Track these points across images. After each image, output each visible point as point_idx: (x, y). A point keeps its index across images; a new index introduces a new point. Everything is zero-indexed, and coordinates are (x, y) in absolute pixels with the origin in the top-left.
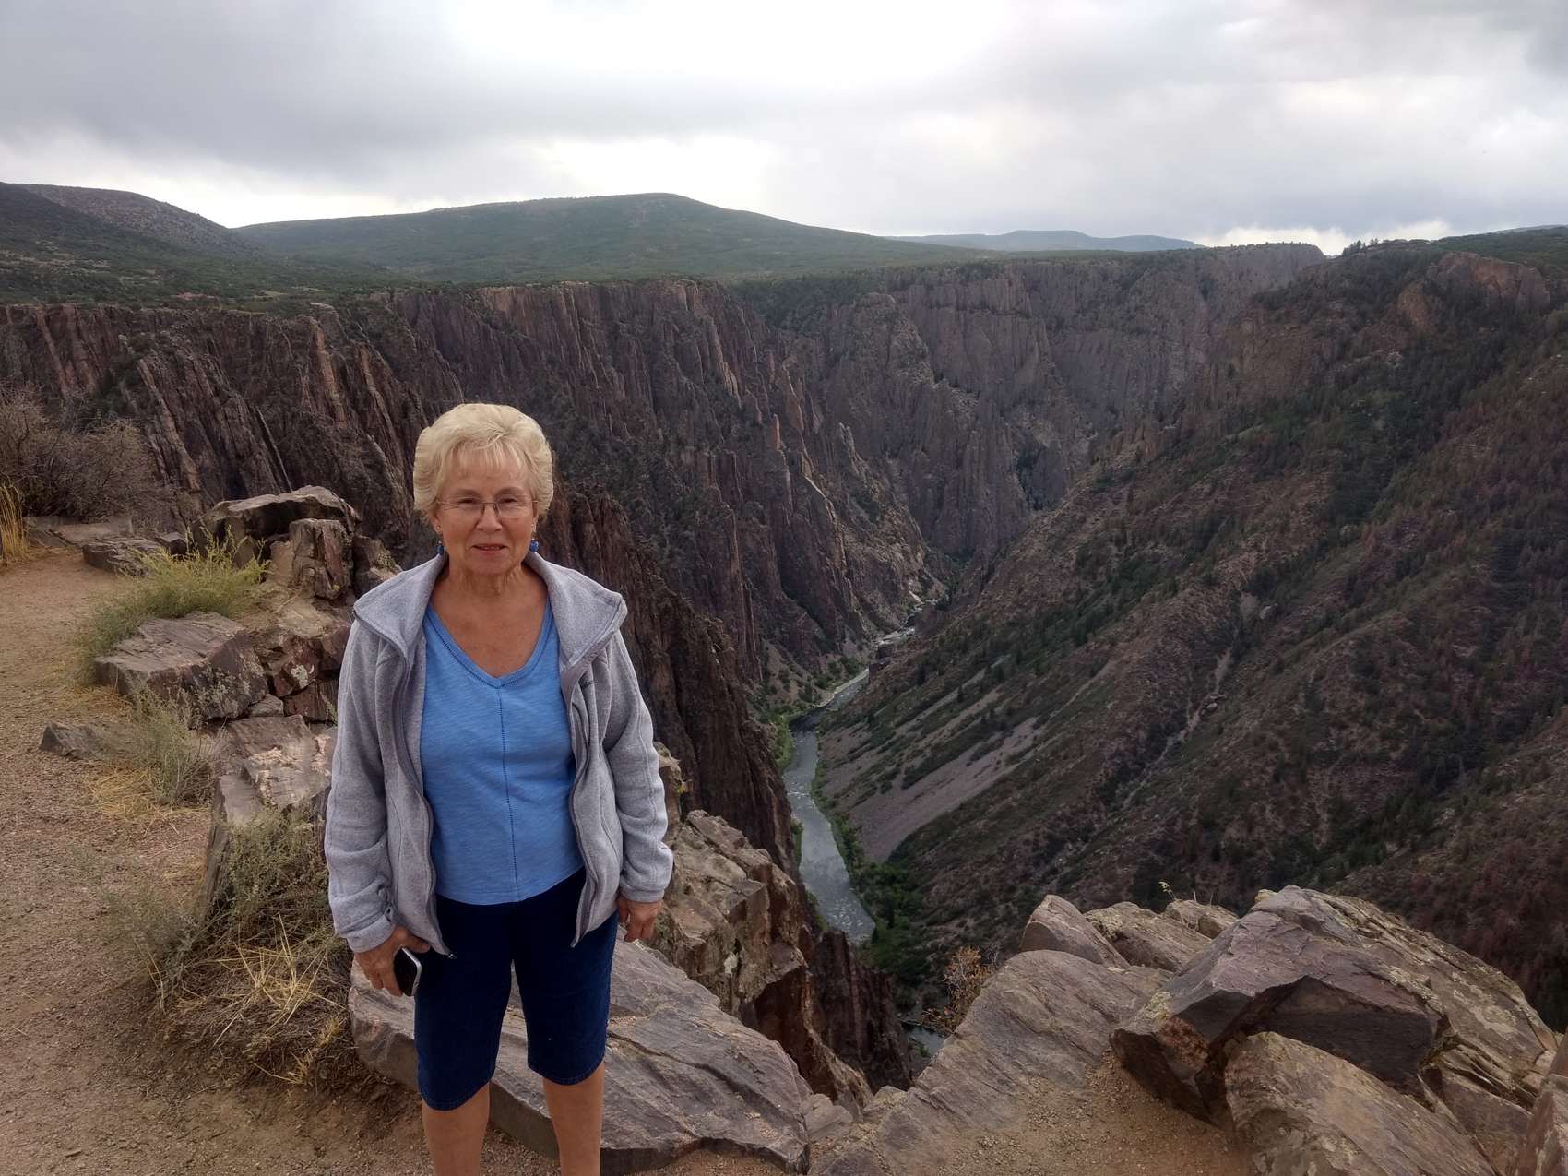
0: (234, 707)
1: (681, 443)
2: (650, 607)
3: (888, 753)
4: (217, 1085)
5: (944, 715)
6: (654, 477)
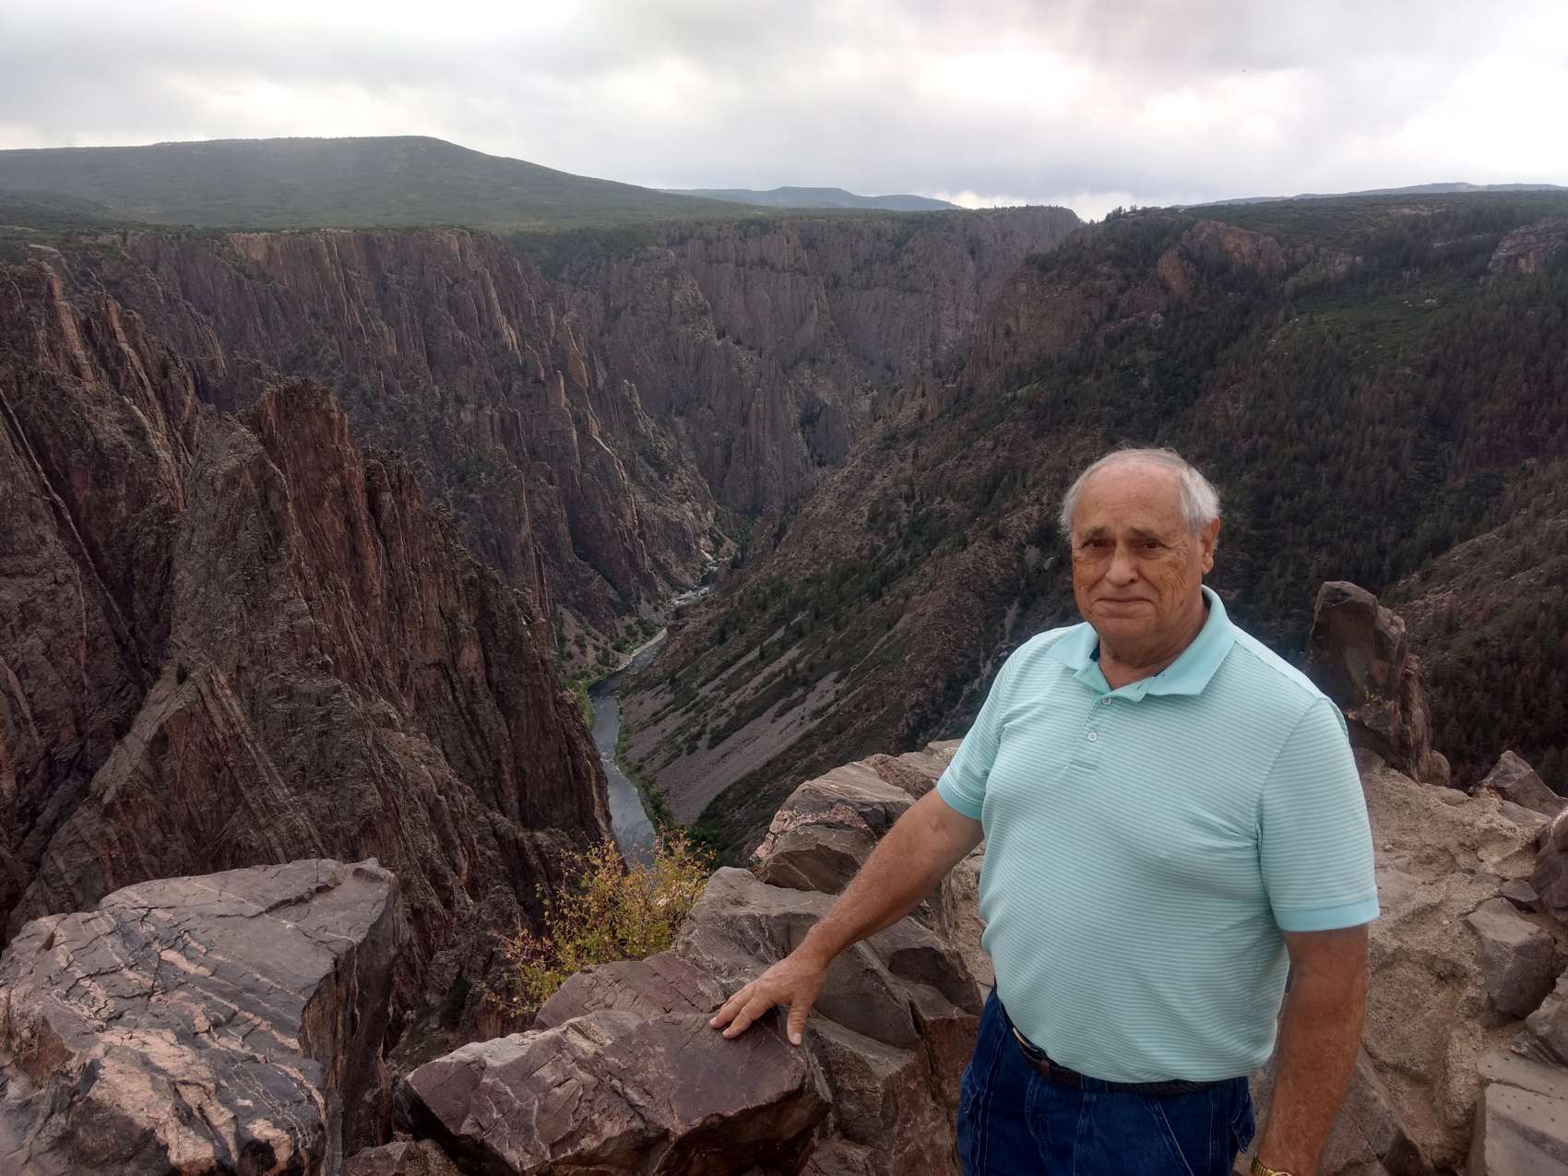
1: (460, 401)
2: (455, 580)
3: (692, 714)
5: (747, 674)
6: (433, 437)
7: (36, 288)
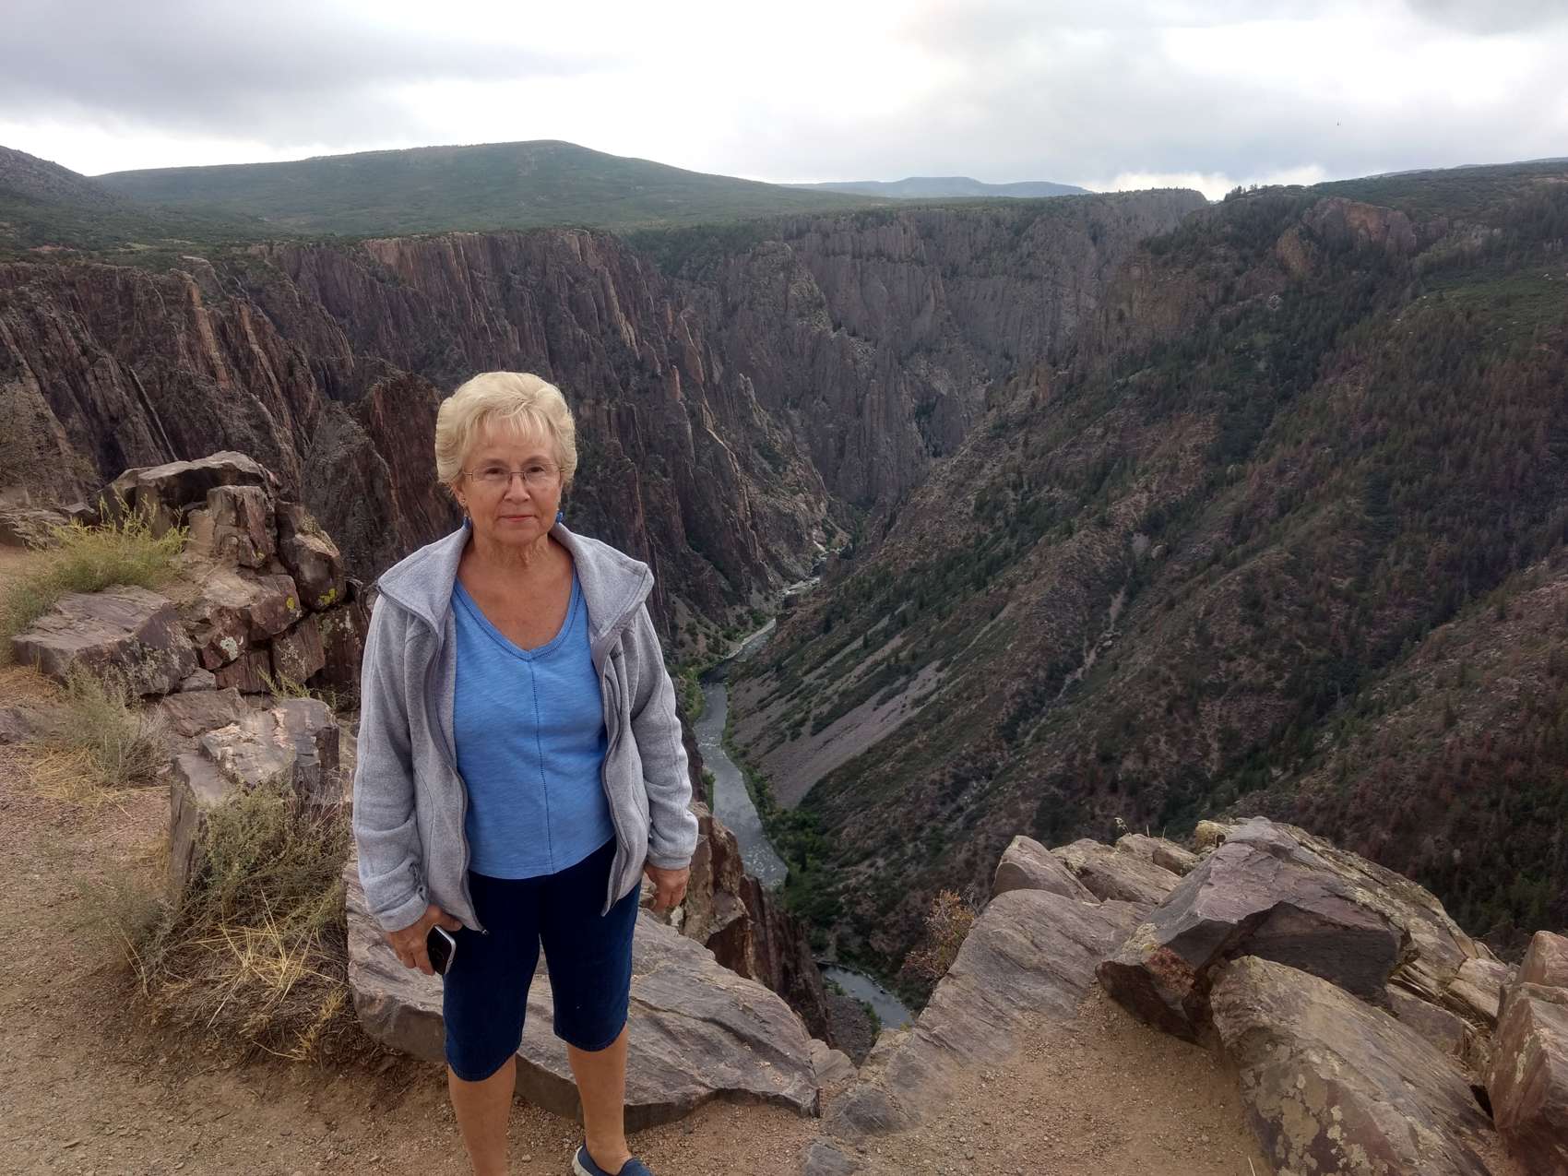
0: (164, 682)
1: (578, 396)
3: (796, 701)
4: (214, 1066)
5: (851, 662)
7: (176, 296)
